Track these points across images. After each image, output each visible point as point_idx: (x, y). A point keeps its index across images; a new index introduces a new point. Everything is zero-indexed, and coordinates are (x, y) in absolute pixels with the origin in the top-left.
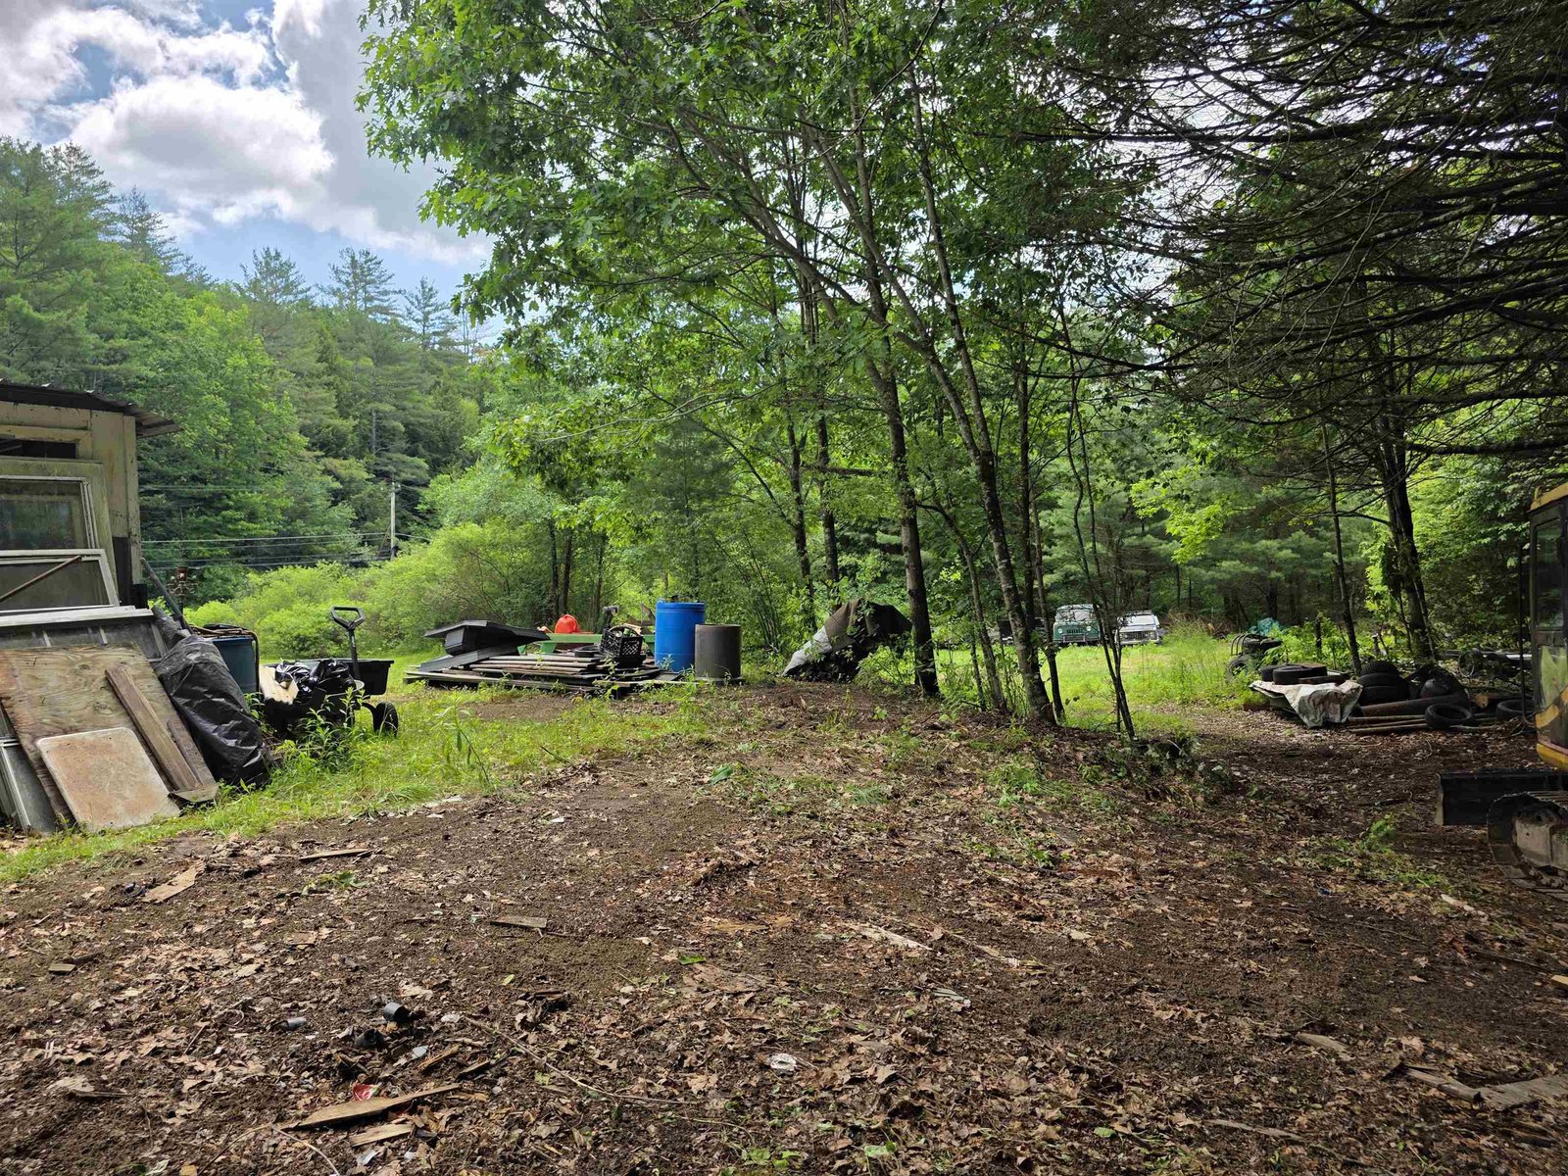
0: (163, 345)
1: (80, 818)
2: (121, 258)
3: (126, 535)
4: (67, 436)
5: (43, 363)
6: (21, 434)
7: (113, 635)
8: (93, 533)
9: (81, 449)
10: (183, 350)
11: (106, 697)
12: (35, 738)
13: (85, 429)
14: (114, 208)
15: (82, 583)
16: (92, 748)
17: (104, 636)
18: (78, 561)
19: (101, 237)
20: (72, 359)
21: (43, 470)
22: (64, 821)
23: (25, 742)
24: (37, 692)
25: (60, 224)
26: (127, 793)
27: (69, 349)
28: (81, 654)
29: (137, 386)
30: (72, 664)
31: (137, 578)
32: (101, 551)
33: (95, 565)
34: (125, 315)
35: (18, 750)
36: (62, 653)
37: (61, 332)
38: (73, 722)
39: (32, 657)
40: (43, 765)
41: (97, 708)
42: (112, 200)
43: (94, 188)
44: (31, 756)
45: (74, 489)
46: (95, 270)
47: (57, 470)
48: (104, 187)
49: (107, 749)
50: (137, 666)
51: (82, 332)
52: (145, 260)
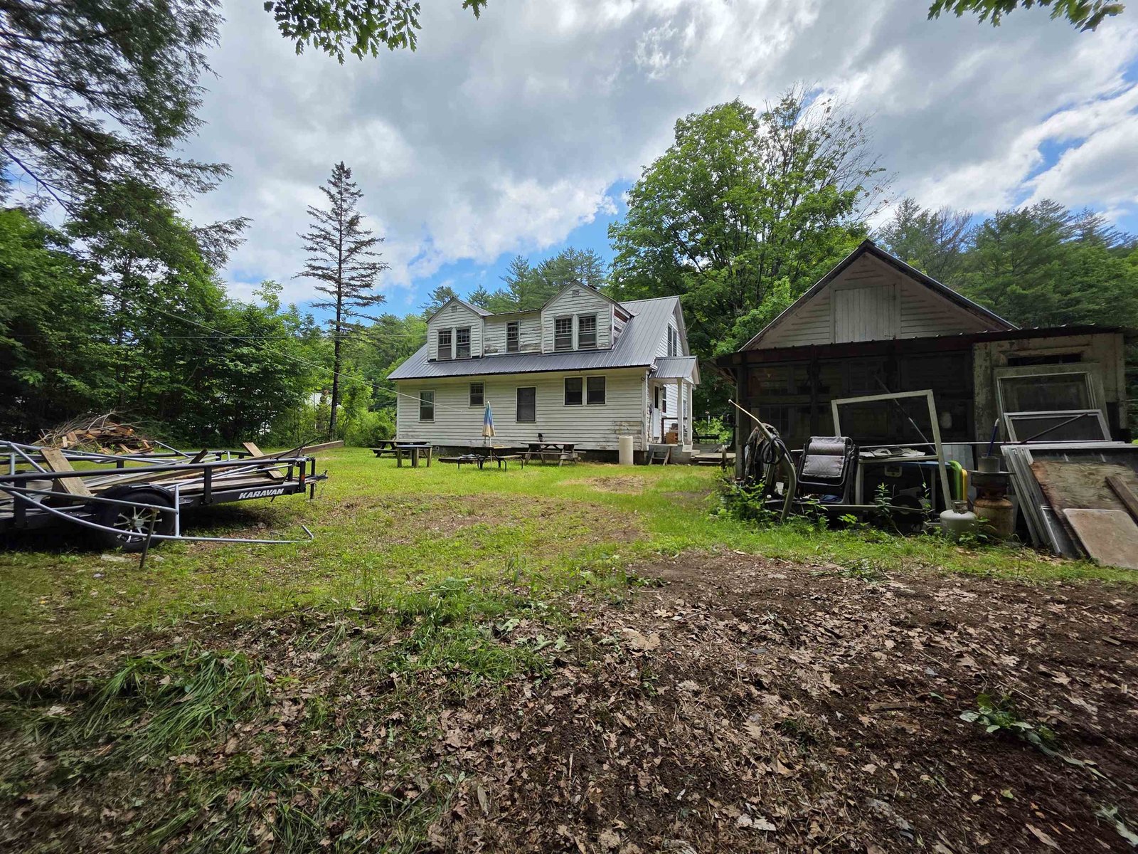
0: (1106, 289)
1: (1093, 555)
2: (1077, 249)
3: (1114, 400)
4: (1075, 350)
5: (1027, 315)
6: (1047, 353)
7: (1110, 458)
8: (1093, 399)
9: (1085, 356)
10: (1120, 289)
11: (1106, 492)
12: (1062, 507)
13: (1087, 345)
14: (1071, 223)
15: (1088, 428)
16: (1100, 518)
17: (1103, 458)
18: (1086, 416)
19: (1063, 242)
20: (1045, 309)
21: (1060, 370)
22: (1082, 554)
23: (1056, 509)
24: (1061, 484)
25: (1039, 243)
26: (1125, 549)
27: (1041, 305)
28: (1088, 467)
29: (1086, 316)
30: (1082, 471)
31: (1123, 425)
32: (1099, 411)
33: (1094, 419)
34: (1079, 279)
35: (1052, 513)
36: (1076, 466)
37: (1037, 298)
38: (1085, 503)
39: (1058, 466)
40: (1068, 523)
41: (1101, 497)
42: (1070, 219)
43: (1058, 217)
44: (1060, 517)
45: (1081, 378)
46: (1059, 260)
47: (1069, 369)
48: (1064, 215)
49: (1110, 521)
50: (1128, 477)
51: (1050, 295)
52: (1094, 244)
